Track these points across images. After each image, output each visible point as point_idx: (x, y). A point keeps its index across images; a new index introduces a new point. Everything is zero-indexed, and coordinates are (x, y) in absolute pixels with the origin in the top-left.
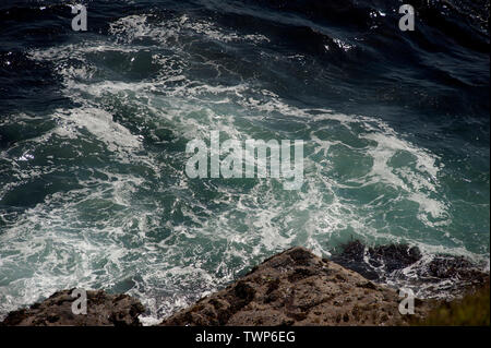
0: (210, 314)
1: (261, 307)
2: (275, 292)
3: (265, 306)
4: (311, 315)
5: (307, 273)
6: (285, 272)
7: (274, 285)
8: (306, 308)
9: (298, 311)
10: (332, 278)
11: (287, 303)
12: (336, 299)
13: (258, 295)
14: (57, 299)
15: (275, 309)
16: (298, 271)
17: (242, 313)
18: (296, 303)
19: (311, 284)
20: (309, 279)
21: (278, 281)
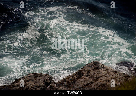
0: (71, 80)
1: (85, 78)
2: (89, 73)
3: (86, 77)
4: (99, 80)
5: (98, 68)
6: (92, 68)
7: (89, 72)
8: (98, 78)
9: (96, 79)
10: (105, 70)
12: (106, 75)
13: (84, 74)
14: (29, 76)
15: (89, 78)
16: (95, 68)
17: (80, 79)
18: (95, 76)
19: (99, 71)
20: (99, 70)
21: (90, 70)
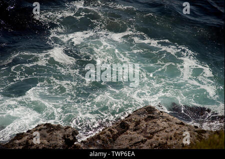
0: (108, 136)
1: (132, 133)
2: (138, 126)
4: (155, 137)
5: (153, 118)
6: (143, 117)
7: (138, 123)
8: (152, 134)
9: (149, 135)
10: (164, 120)
11: (144, 131)
12: (166, 130)
13: (130, 127)
16: (149, 117)
17: (123, 136)
18: (148, 131)
19: (155, 123)
21: (140, 121)
